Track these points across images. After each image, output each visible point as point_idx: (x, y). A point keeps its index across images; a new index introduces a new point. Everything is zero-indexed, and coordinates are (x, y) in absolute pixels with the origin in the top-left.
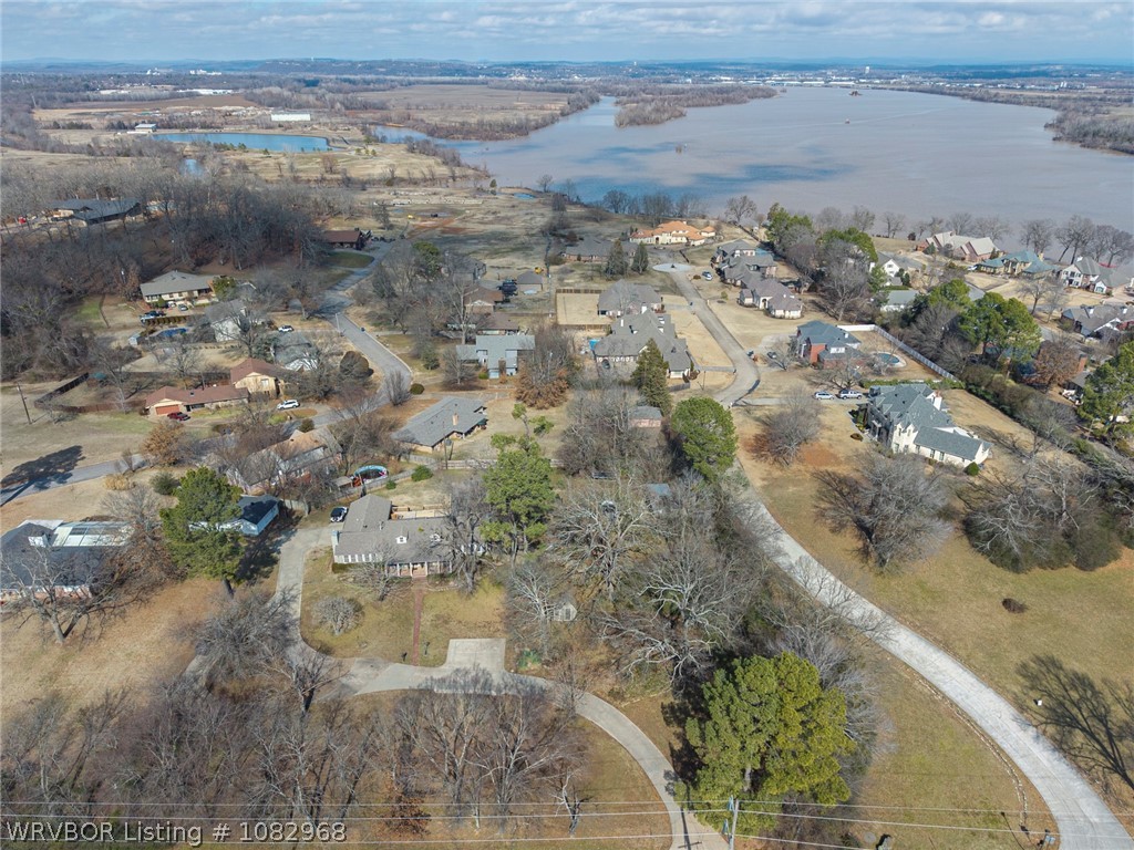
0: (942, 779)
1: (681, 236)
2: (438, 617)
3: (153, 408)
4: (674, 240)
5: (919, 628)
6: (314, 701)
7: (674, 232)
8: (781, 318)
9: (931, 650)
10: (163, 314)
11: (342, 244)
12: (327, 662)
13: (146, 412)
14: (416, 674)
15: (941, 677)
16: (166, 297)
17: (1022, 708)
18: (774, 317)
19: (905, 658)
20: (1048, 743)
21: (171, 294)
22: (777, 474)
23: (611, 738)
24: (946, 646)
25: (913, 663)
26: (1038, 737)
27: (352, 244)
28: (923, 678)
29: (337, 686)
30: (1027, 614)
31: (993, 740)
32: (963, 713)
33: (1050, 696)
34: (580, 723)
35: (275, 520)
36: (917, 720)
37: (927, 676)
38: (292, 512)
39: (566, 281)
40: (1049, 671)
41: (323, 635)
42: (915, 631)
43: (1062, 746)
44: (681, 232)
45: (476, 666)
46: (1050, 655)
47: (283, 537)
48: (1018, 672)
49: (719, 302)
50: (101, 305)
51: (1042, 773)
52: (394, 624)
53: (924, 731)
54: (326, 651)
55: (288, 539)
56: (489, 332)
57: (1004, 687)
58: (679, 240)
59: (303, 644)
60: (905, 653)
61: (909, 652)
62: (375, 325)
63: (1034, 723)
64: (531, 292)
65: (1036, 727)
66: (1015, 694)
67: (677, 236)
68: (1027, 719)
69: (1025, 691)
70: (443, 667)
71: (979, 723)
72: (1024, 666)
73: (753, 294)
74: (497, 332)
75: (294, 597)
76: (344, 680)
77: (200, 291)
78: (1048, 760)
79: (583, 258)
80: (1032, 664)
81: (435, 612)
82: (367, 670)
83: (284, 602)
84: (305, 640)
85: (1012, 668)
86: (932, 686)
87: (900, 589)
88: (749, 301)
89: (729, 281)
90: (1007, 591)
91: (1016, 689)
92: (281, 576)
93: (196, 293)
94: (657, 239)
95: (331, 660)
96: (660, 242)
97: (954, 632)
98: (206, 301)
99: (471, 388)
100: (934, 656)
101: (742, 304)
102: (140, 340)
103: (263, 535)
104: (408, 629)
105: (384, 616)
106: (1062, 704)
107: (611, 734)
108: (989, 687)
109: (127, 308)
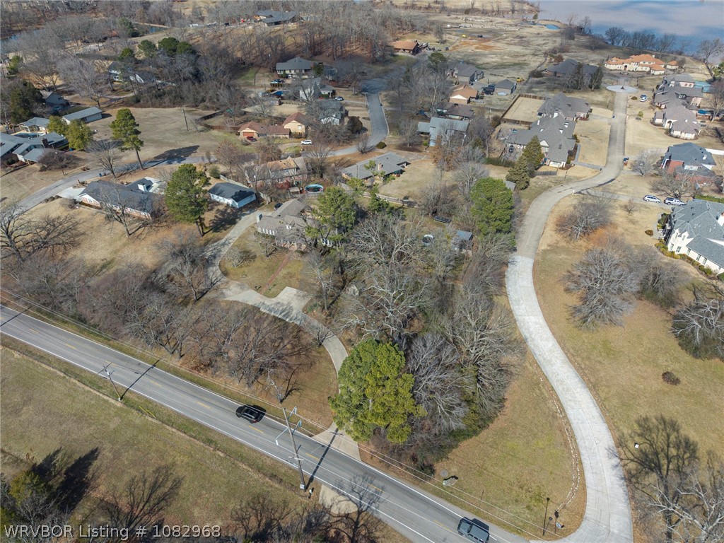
0: (520, 462)
1: (646, 66)
2: (289, 273)
3: (241, 132)
4: (639, 69)
5: (582, 369)
6: (205, 296)
7: (641, 63)
8: (676, 137)
9: (580, 385)
10: (283, 82)
11: (404, 50)
12: (223, 280)
13: (239, 134)
14: (258, 298)
15: (573, 404)
16: (287, 72)
17: (620, 443)
18: (671, 136)
19: (555, 384)
20: (621, 472)
21: (290, 71)
22: (563, 244)
23: (332, 363)
24: (593, 387)
25: (559, 389)
26: (617, 466)
27: (410, 50)
28: (559, 400)
29: (219, 292)
30: (678, 388)
31: (579, 455)
32: (571, 431)
33: (651, 445)
34: (321, 349)
35: (251, 203)
36: (531, 422)
37: (562, 400)
38: (263, 200)
39: (533, 89)
40: (665, 429)
41: (229, 266)
42: (577, 370)
43: (631, 479)
44: (647, 63)
45: (289, 303)
46: (674, 419)
47: (248, 212)
48: (638, 423)
49: (637, 119)
50: (257, 72)
51: (600, 488)
52: (265, 271)
53: (531, 430)
54: (225, 273)
55: (249, 214)
56: (453, 117)
57: (617, 427)
58: (644, 69)
59: (218, 267)
60: (558, 381)
61: (562, 382)
62: (390, 103)
63: (623, 456)
64: (503, 94)
65: (622, 459)
66: (623, 434)
67: (642, 66)
68: (619, 452)
69: (633, 435)
70: (273, 299)
71: (577, 441)
72: (646, 420)
73: (664, 117)
74: (457, 117)
75: (229, 243)
76: (224, 291)
77: (306, 70)
78: (612, 483)
79: (558, 75)
80: (654, 420)
81: (290, 270)
82: (238, 289)
83: (224, 244)
84: (220, 266)
85: (635, 417)
86: (561, 407)
87: (586, 341)
88: (658, 121)
89: (656, 104)
90: (673, 367)
91: (626, 431)
92: (232, 231)
93: (303, 72)
94: (626, 66)
95: (225, 279)
96: (627, 69)
97: (607, 380)
98: (306, 77)
99: (413, 150)
100: (579, 390)
101: (653, 122)
102: (264, 95)
103: (240, 209)
104: (271, 275)
105: (264, 265)
106: (656, 454)
107: (333, 361)
108: (607, 422)
109: (268, 76)
